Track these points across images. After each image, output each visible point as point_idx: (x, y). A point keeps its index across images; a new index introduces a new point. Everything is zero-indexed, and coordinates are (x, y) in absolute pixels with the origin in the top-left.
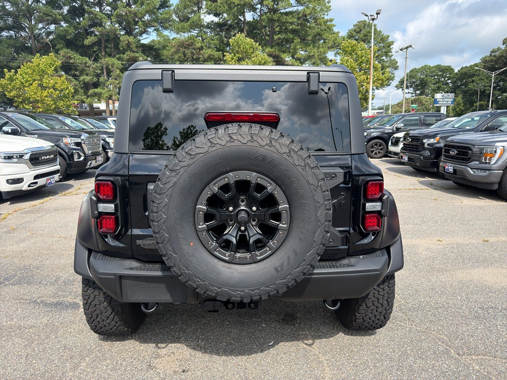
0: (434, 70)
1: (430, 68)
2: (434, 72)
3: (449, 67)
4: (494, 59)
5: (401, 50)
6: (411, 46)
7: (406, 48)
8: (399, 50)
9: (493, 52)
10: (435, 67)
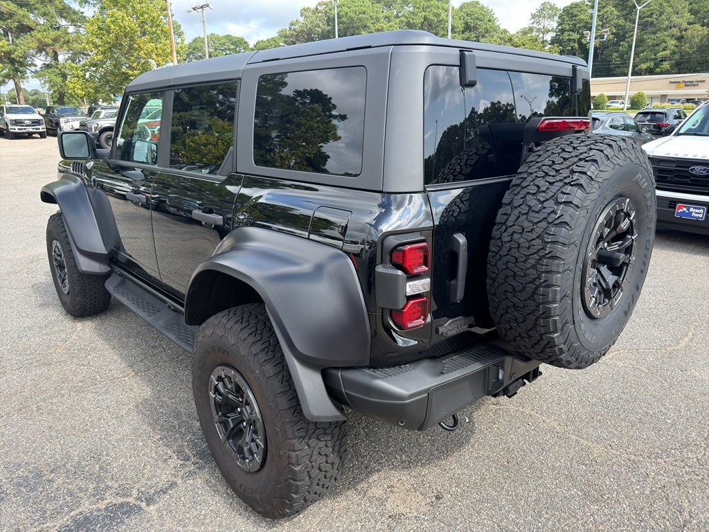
0: (223, 41)
1: (219, 39)
2: (224, 44)
3: (242, 39)
4: (295, 33)
5: (194, 9)
6: (208, 6)
7: (202, 7)
8: (192, 10)
9: (293, 25)
10: (225, 37)
